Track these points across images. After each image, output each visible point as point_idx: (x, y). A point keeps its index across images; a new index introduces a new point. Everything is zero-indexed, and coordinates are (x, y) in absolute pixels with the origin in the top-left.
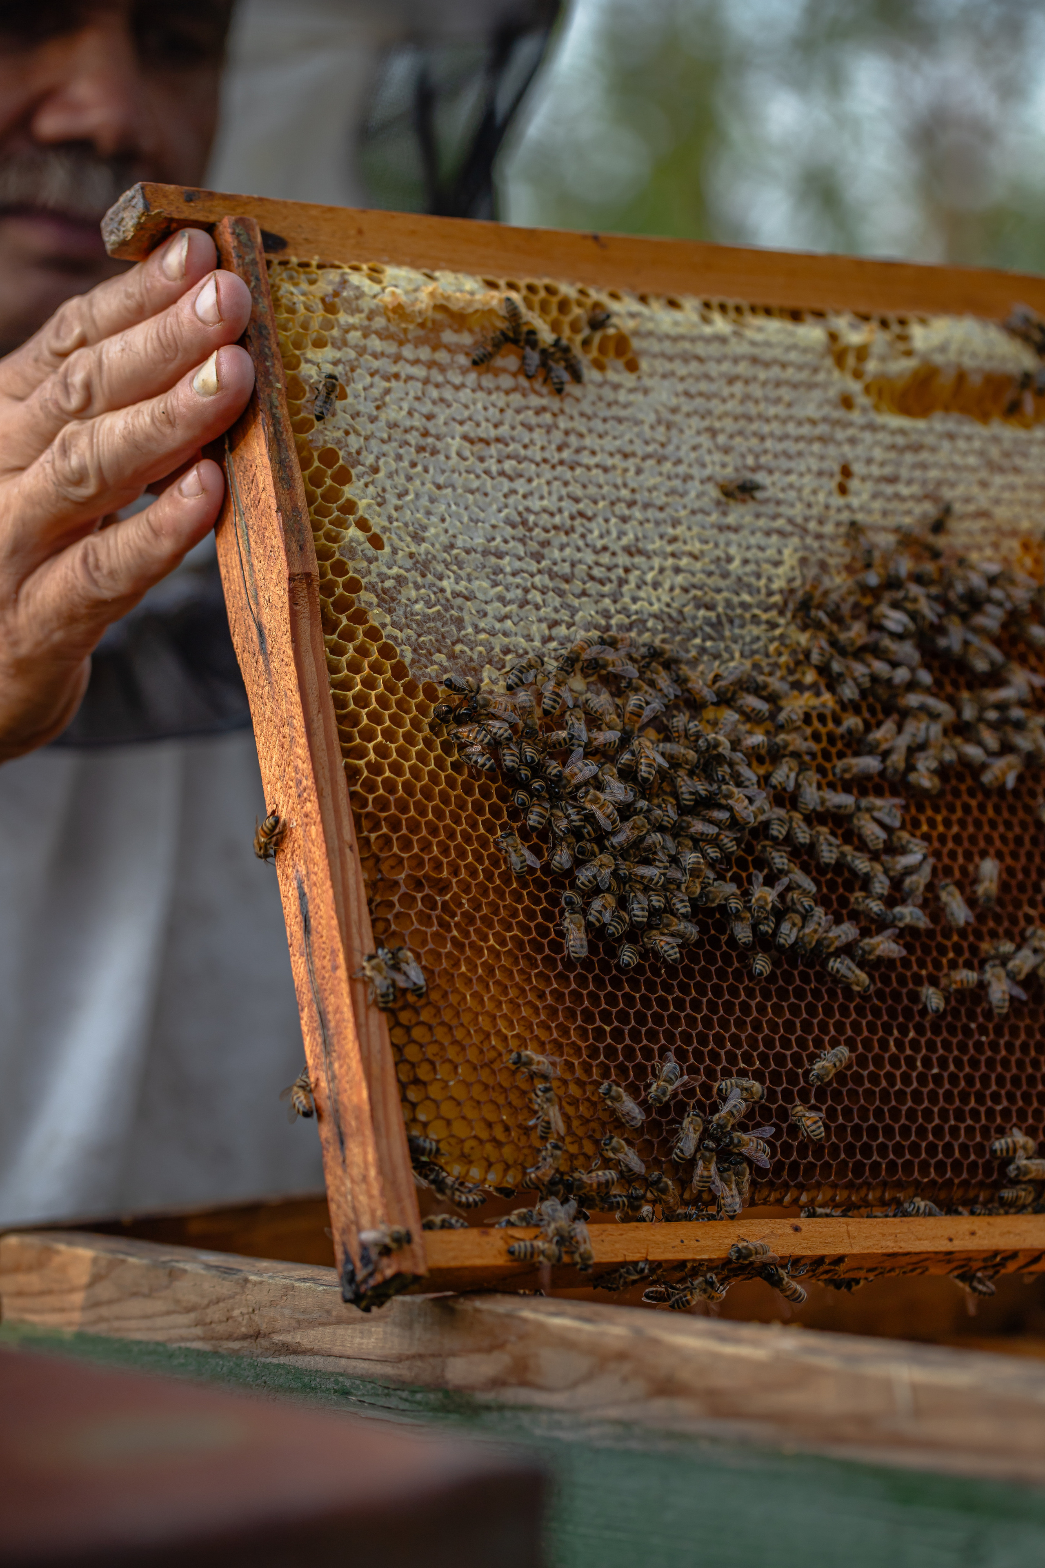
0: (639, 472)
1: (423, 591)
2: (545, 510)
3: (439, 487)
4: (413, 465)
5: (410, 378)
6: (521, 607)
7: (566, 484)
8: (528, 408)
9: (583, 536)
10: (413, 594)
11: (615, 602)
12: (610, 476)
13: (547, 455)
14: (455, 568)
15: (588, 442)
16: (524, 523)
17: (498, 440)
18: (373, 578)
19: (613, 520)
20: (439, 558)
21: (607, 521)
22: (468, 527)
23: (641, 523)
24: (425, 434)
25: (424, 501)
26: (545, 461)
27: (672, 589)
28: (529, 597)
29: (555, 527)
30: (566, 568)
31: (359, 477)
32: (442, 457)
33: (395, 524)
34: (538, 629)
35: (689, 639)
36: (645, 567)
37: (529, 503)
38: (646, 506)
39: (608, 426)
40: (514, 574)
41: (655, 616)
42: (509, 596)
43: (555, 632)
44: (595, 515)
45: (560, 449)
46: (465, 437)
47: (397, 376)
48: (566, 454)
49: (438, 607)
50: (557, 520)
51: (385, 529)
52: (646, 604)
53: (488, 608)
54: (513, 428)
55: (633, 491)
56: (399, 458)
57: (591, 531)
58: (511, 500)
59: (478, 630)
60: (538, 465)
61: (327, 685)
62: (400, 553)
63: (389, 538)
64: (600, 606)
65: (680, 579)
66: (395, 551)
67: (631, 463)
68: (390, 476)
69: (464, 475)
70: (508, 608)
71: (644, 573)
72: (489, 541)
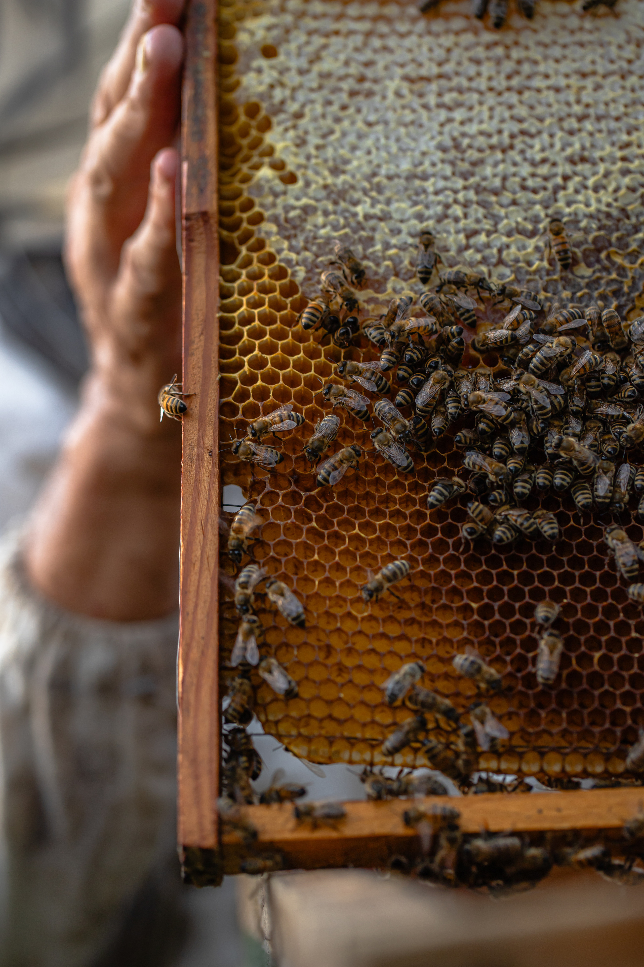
0: (598, 87)
1: (332, 217)
2: (482, 133)
3: (370, 125)
4: (344, 108)
5: (351, 33)
6: (439, 221)
7: (511, 107)
8: (477, 44)
9: (522, 152)
10: (320, 220)
11: (546, 207)
12: (562, 96)
13: (494, 84)
14: (374, 194)
15: (542, 68)
16: (457, 146)
17: (440, 76)
18: (279, 211)
19: (559, 134)
20: (358, 186)
21: (552, 136)
22: (396, 157)
23: (591, 134)
24: (362, 79)
25: (351, 139)
26: (491, 89)
27: (616, 190)
28: (450, 212)
29: (492, 148)
30: (497, 182)
31: (279, 123)
32: (377, 99)
33: (314, 161)
34: (455, 241)
35: (628, 235)
36: (587, 173)
37: (467, 129)
38: (599, 119)
39: (567, 52)
40: (436, 193)
41: (591, 216)
42: (427, 213)
43: (472, 241)
44: (539, 132)
45: (509, 77)
46: (407, 78)
47: (337, 33)
48: (515, 82)
49: (347, 230)
50: (494, 140)
51: (299, 166)
52: (582, 206)
53: (403, 226)
54: (459, 63)
55: (588, 106)
56: (329, 103)
57: (531, 147)
58: (447, 128)
59: (387, 246)
60: (481, 93)
61: (215, 309)
62: (314, 186)
63: (304, 175)
64: (530, 213)
65: (627, 180)
66: (308, 184)
67: (589, 83)
68: (315, 119)
69: (399, 111)
70: (425, 224)
71: (586, 178)
72: (416, 166)
